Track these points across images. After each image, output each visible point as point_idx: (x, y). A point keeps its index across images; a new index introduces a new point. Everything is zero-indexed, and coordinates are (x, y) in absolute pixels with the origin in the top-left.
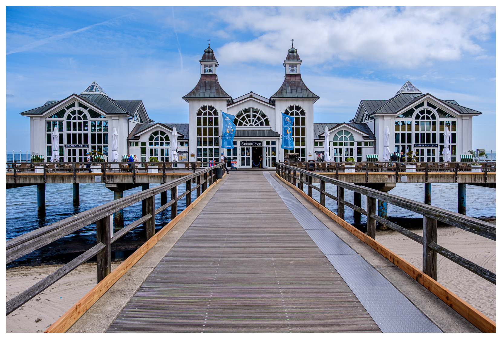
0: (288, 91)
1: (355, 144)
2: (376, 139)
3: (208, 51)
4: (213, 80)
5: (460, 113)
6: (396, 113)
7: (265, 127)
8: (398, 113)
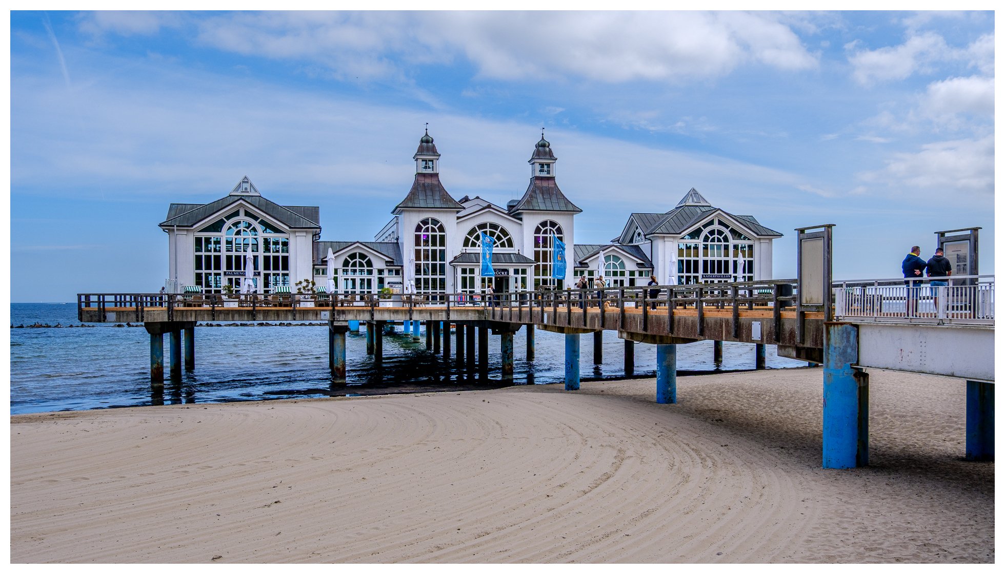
0: (539, 201)
1: (627, 274)
2: (654, 268)
3: (427, 140)
4: (434, 182)
5: (758, 235)
6: (680, 233)
7: (507, 250)
8: (683, 234)
